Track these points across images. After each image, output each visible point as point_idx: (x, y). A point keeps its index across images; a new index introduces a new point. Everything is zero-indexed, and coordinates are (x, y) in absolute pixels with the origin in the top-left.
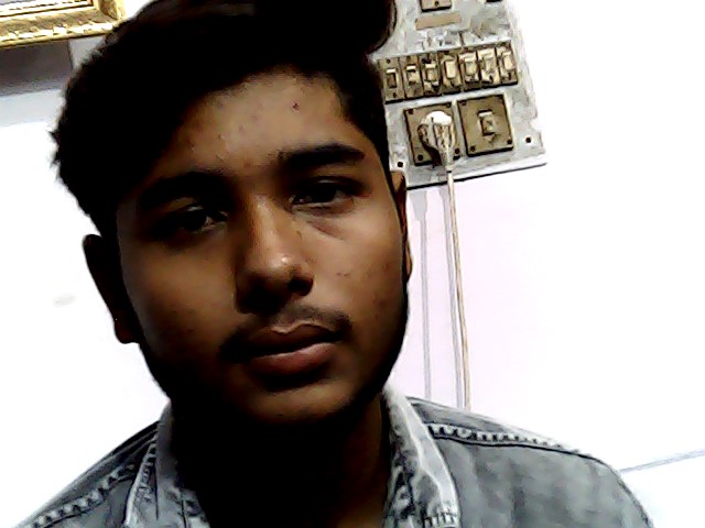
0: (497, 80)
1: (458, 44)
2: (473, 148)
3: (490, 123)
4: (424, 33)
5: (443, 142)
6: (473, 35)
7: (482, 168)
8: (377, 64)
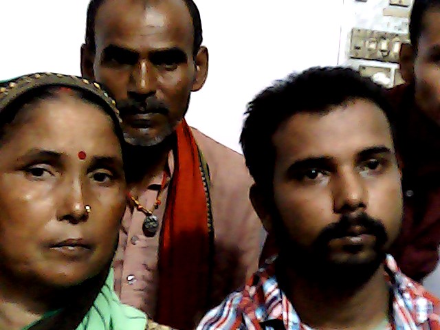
8: (350, 30)
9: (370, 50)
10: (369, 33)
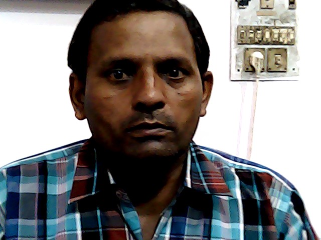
0: (286, 42)
1: (273, 25)
2: (270, 69)
3: (279, 60)
4: (260, 18)
5: (258, 65)
6: (280, 22)
7: (271, 78)
8: (236, 27)
9: (250, 38)
10: (249, 28)
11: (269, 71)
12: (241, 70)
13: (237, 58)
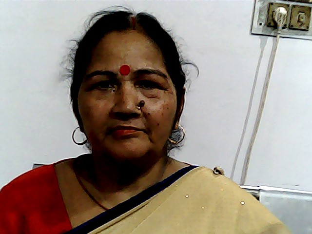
0: (310, 1)
2: (292, 26)
5: (280, 21)
7: (293, 35)
11: (291, 28)
12: (263, 24)
13: (260, 11)
